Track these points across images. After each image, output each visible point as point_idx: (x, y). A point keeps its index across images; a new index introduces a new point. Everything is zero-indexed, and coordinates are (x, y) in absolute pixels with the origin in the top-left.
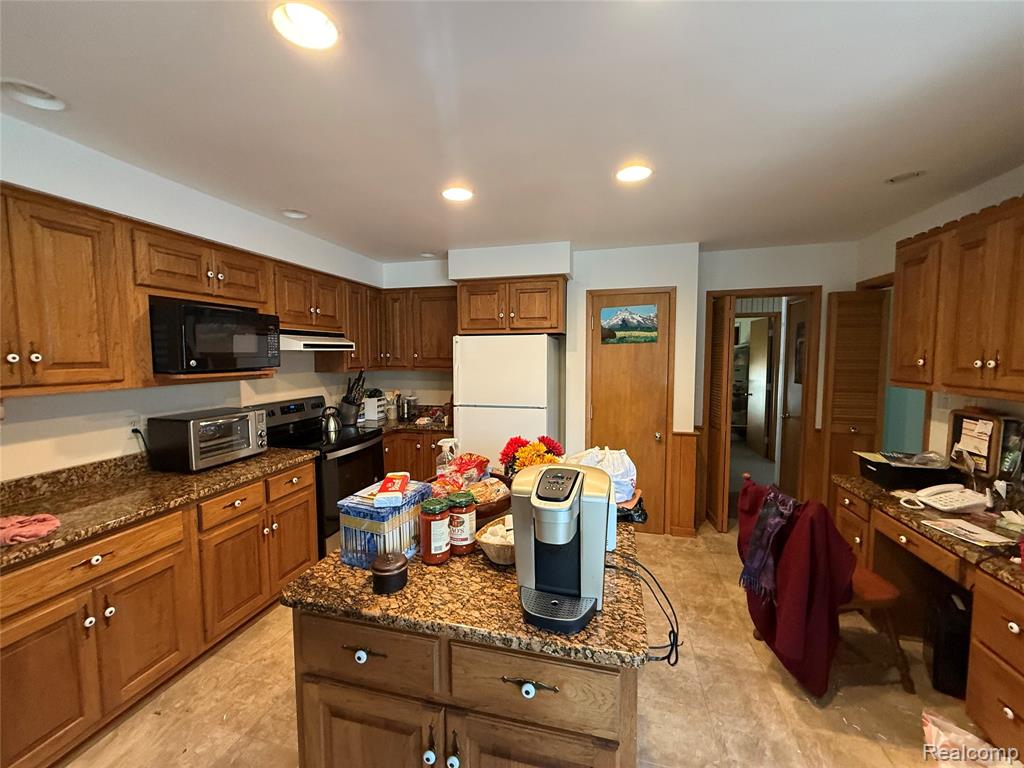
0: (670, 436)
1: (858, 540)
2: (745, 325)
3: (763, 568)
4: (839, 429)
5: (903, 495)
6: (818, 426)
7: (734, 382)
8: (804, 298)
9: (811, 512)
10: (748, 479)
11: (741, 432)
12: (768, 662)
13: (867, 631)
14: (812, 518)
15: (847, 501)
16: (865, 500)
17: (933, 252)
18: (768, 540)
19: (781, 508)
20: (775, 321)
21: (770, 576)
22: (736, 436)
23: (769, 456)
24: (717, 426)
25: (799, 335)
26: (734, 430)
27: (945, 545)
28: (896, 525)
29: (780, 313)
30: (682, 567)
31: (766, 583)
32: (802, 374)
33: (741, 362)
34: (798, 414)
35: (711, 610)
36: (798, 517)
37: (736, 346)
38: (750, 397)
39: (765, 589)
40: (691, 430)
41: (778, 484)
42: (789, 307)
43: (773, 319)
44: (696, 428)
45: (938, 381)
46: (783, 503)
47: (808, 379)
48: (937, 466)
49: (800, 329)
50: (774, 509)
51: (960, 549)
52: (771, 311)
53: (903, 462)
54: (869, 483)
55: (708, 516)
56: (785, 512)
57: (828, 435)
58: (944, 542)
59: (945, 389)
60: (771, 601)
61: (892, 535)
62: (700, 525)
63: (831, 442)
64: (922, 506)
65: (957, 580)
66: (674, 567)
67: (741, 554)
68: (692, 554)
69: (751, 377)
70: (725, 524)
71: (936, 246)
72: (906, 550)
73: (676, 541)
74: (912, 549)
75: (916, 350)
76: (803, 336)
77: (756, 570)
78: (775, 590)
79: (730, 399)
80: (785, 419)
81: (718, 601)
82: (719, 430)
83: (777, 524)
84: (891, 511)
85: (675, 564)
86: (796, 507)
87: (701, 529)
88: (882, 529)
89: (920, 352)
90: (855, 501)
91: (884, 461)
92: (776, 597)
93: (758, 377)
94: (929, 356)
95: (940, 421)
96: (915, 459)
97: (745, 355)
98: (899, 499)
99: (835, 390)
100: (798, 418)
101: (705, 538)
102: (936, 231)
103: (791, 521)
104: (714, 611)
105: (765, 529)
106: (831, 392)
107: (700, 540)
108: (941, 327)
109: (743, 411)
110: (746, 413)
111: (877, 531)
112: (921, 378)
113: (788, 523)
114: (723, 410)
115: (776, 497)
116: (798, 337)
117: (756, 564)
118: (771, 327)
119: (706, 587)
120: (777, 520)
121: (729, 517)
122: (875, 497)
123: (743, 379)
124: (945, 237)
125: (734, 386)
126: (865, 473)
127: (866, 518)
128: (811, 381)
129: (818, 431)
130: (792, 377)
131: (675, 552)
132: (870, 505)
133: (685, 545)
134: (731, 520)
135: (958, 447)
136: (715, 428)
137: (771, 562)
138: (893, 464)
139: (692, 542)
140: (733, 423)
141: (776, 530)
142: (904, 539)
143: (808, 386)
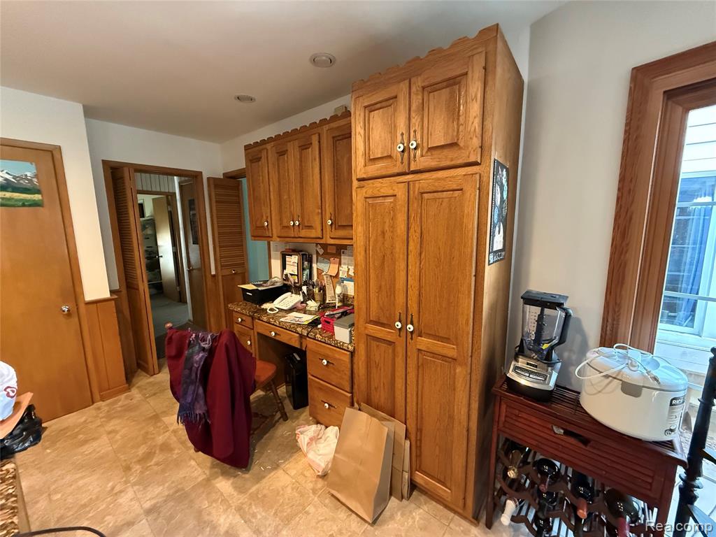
0: (82, 306)
1: (249, 342)
2: (148, 201)
3: (195, 400)
4: (226, 272)
5: (267, 306)
6: (213, 272)
7: (145, 248)
8: (191, 179)
9: (224, 340)
10: (171, 328)
11: (158, 287)
12: (209, 465)
13: (260, 395)
14: (226, 344)
15: (240, 320)
16: (250, 316)
17: (264, 154)
18: (196, 374)
19: (203, 344)
20: (171, 198)
21: (202, 402)
22: (154, 291)
23: (182, 300)
24: (135, 287)
25: (191, 209)
26: (151, 286)
27: (292, 330)
28: (267, 326)
29: (175, 193)
30: (118, 428)
31: (200, 410)
32: (197, 237)
33: (149, 232)
34: (199, 266)
35: (155, 453)
36: (216, 347)
37: (142, 219)
38: (161, 259)
39: (200, 414)
40: (107, 295)
41: (192, 319)
42: (181, 187)
43: (169, 197)
44: (112, 292)
45: (275, 236)
46: (204, 340)
47: (202, 240)
48: (278, 285)
49: (191, 205)
50: (197, 347)
51: (299, 330)
52: (167, 191)
53: (263, 286)
54: (249, 304)
55: (139, 366)
56: (206, 346)
57: (220, 277)
58: (291, 328)
59: (278, 239)
60: (206, 421)
61: (266, 333)
62: (133, 376)
63: (223, 281)
64: (278, 310)
65: (299, 347)
66: (110, 433)
67: (174, 393)
68: (128, 409)
69: (159, 243)
70: (156, 367)
71: (265, 151)
72: (275, 340)
73: (108, 405)
74: (278, 338)
75: (262, 216)
76: (194, 209)
77: (190, 403)
78: (208, 411)
79: (144, 261)
80: (190, 271)
81: (160, 439)
82: (138, 289)
83: (201, 358)
84: (265, 319)
85: (110, 429)
86: (214, 340)
87: (134, 380)
88: (260, 331)
89: (265, 218)
90: (244, 318)
91: (255, 288)
92: (209, 416)
93: (164, 242)
94: (269, 220)
95: (275, 259)
96: (269, 283)
97: (152, 225)
98: (266, 309)
99: (220, 247)
100: (199, 269)
101: (138, 387)
102: (263, 142)
103: (211, 352)
104: (157, 452)
105: (193, 366)
106: (218, 249)
107: (134, 392)
108: (273, 203)
109: (157, 270)
110: (160, 272)
111: (258, 333)
112: (268, 234)
113: (209, 354)
114: (139, 271)
115: (197, 337)
116: (190, 210)
117: (189, 399)
118: (169, 204)
119: (147, 433)
120: (201, 355)
121: (158, 358)
122: (255, 312)
123: (152, 244)
124: (269, 146)
125: (146, 251)
126: (246, 298)
127: (252, 327)
128: (204, 241)
129: (214, 276)
130: (191, 240)
131: (109, 417)
132: (253, 318)
133: (120, 404)
134: (161, 360)
135: (285, 272)
136: (134, 288)
137: (201, 391)
138: (260, 289)
139: (126, 398)
140: (149, 281)
141: (202, 363)
142: (273, 334)
143: (203, 246)
